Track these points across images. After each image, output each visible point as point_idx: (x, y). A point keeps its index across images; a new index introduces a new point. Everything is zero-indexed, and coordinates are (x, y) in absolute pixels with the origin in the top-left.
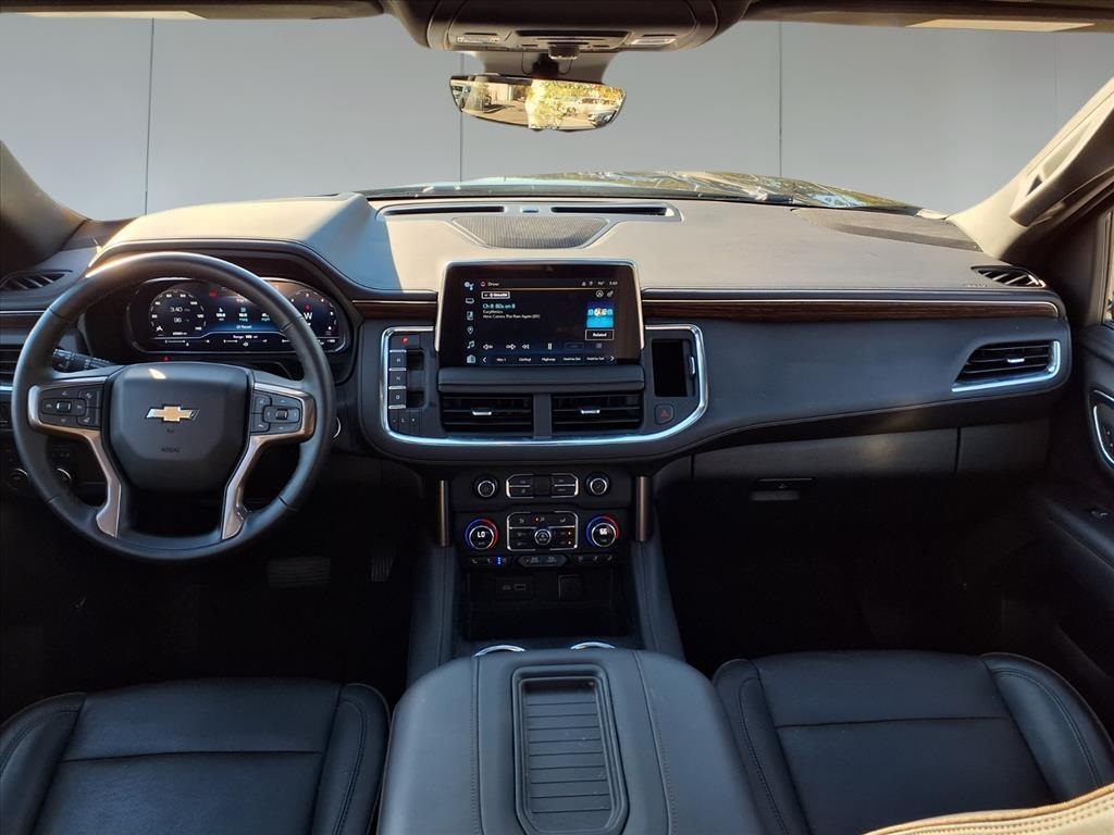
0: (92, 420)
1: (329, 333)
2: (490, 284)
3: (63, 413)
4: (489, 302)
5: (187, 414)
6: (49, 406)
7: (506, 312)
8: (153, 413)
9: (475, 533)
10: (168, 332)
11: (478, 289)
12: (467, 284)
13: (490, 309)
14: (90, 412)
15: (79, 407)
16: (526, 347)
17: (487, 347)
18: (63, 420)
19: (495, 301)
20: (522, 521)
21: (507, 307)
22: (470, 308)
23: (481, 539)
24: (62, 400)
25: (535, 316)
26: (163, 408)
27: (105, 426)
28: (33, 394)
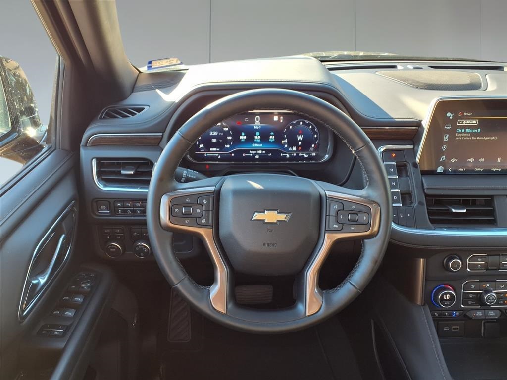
0: (207, 220)
1: (312, 149)
2: (465, 114)
3: (187, 215)
4: (462, 127)
5: (282, 217)
6: (177, 210)
7: (473, 134)
8: (257, 216)
9: (443, 295)
10: (207, 148)
11: (456, 118)
12: (449, 114)
13: (461, 133)
14: (205, 214)
15: (198, 210)
16: (481, 160)
17: (453, 160)
18: (187, 221)
19: (466, 127)
20: (473, 287)
21: (474, 131)
22: (447, 131)
23: (447, 300)
24: (186, 205)
25: (493, 138)
26: (264, 212)
27: (216, 225)
28: (165, 201)
